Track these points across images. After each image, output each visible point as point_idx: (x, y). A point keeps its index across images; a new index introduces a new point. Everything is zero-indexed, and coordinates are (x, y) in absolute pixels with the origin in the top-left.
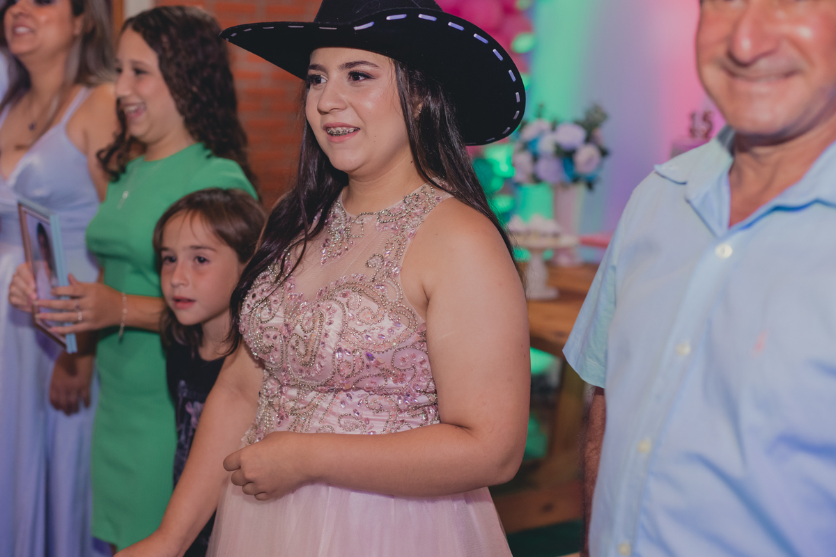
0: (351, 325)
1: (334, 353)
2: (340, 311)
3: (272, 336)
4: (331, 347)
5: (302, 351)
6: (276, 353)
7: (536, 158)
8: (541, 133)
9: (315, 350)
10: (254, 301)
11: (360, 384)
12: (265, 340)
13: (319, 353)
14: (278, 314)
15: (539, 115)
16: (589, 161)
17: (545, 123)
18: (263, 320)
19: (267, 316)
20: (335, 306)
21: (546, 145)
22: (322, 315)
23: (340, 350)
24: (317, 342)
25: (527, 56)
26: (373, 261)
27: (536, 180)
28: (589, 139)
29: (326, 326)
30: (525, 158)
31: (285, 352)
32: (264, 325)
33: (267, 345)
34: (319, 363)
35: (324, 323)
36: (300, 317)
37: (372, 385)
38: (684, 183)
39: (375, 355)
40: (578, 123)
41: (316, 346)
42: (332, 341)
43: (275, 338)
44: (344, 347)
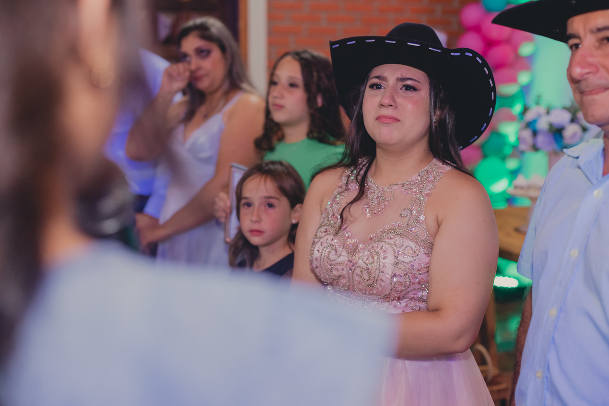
0: (401, 258)
1: (392, 277)
2: (390, 249)
3: (340, 269)
4: (389, 275)
5: (366, 277)
6: (344, 280)
7: (535, 133)
8: (539, 116)
9: (376, 276)
10: (321, 248)
11: (408, 295)
12: (335, 273)
13: (380, 278)
14: (342, 254)
15: (538, 103)
16: (574, 135)
17: (542, 109)
18: (332, 259)
19: (334, 256)
20: (385, 246)
21: (543, 125)
22: (377, 253)
23: (395, 275)
24: (378, 271)
25: (530, 58)
26: (404, 213)
27: (535, 148)
28: (573, 120)
29: (383, 260)
30: (527, 134)
31: (351, 279)
32: (332, 263)
33: (337, 275)
34: (380, 285)
35: (381, 259)
36: (361, 255)
37: (415, 296)
38: (577, 158)
39: (418, 276)
40: (565, 108)
41: (377, 274)
42: (389, 271)
43: (343, 270)
44: (397, 273)
